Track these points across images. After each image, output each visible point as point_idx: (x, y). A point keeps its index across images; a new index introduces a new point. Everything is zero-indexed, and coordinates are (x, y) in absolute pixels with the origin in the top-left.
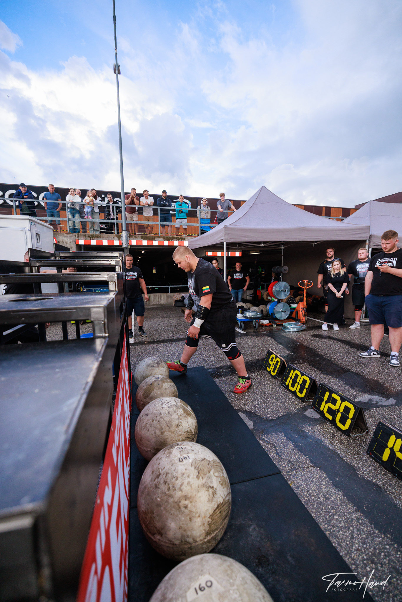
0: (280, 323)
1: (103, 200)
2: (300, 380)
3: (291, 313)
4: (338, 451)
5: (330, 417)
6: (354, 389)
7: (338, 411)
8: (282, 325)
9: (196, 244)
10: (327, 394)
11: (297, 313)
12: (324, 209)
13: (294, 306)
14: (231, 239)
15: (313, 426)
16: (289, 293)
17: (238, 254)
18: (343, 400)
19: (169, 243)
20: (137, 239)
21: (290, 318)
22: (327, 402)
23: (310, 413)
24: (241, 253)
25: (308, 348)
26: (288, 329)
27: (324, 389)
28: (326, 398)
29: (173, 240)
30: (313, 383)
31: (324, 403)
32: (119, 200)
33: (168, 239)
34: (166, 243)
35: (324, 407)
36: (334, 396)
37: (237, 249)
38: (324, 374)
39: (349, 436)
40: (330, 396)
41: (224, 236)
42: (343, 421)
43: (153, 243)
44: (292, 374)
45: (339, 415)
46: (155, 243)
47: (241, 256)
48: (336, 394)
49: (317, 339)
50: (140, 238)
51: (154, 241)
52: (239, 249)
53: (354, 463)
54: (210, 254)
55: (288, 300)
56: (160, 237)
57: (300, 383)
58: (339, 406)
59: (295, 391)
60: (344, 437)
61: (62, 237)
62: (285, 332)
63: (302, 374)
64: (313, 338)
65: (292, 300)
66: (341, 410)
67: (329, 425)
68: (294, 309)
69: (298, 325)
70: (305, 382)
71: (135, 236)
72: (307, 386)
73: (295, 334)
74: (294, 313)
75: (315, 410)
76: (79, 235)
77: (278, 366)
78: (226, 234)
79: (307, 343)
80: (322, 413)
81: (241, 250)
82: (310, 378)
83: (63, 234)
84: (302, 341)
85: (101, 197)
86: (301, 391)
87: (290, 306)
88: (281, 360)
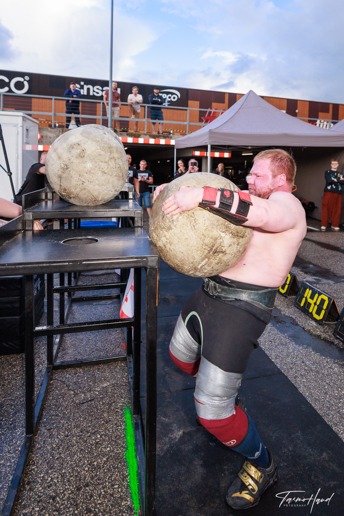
1: (82, 87)
9: (182, 144)
14: (215, 142)
17: (227, 155)
19: (155, 141)
20: (122, 136)
24: (230, 154)
29: (159, 138)
32: (100, 88)
33: (154, 137)
34: (152, 141)
37: (225, 150)
39: (286, 297)
41: (209, 140)
43: (138, 140)
46: (141, 141)
47: (230, 157)
50: (126, 135)
51: (139, 139)
52: (228, 150)
54: (197, 153)
56: (146, 135)
61: (46, 132)
71: (121, 133)
76: (64, 130)
78: (211, 138)
81: (231, 151)
83: (47, 129)
85: (79, 84)
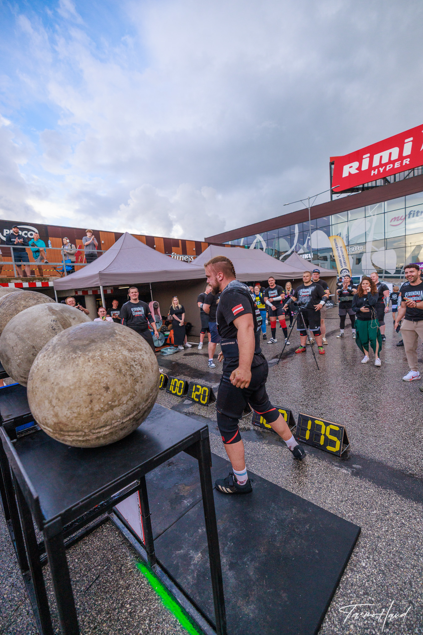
0: (158, 350)
2: (178, 385)
3: (166, 340)
4: (203, 414)
5: (197, 400)
6: (211, 382)
7: (201, 394)
8: (160, 351)
9: (65, 286)
10: (194, 386)
11: (170, 339)
12: (180, 242)
13: (167, 333)
14: (107, 283)
15: (188, 408)
16: (162, 323)
17: (109, 291)
18: (202, 387)
21: (165, 345)
22: (195, 392)
23: (187, 402)
25: (182, 364)
26: (165, 353)
27: (192, 384)
28: (194, 390)
29: (34, 281)
30: (186, 383)
31: (193, 393)
35: (193, 396)
36: (198, 386)
38: (193, 379)
39: (207, 406)
40: (196, 387)
41: (100, 281)
42: (204, 399)
44: (173, 382)
45: (202, 396)
48: (198, 385)
49: (187, 357)
53: (210, 417)
54: (80, 293)
55: (162, 329)
57: (178, 386)
58: (201, 391)
59: (176, 393)
60: (205, 407)
62: (163, 356)
63: (179, 380)
64: (184, 357)
65: (165, 328)
66: (202, 393)
67: (197, 404)
68: (168, 336)
69: (172, 349)
70: (181, 384)
72: (182, 387)
73: (170, 356)
74: (168, 340)
75: (189, 400)
77: (162, 380)
78: (101, 279)
79: (180, 361)
80: (193, 400)
82: (184, 381)
84: (177, 360)
86: (179, 392)
87: (164, 334)
88: (164, 375)
